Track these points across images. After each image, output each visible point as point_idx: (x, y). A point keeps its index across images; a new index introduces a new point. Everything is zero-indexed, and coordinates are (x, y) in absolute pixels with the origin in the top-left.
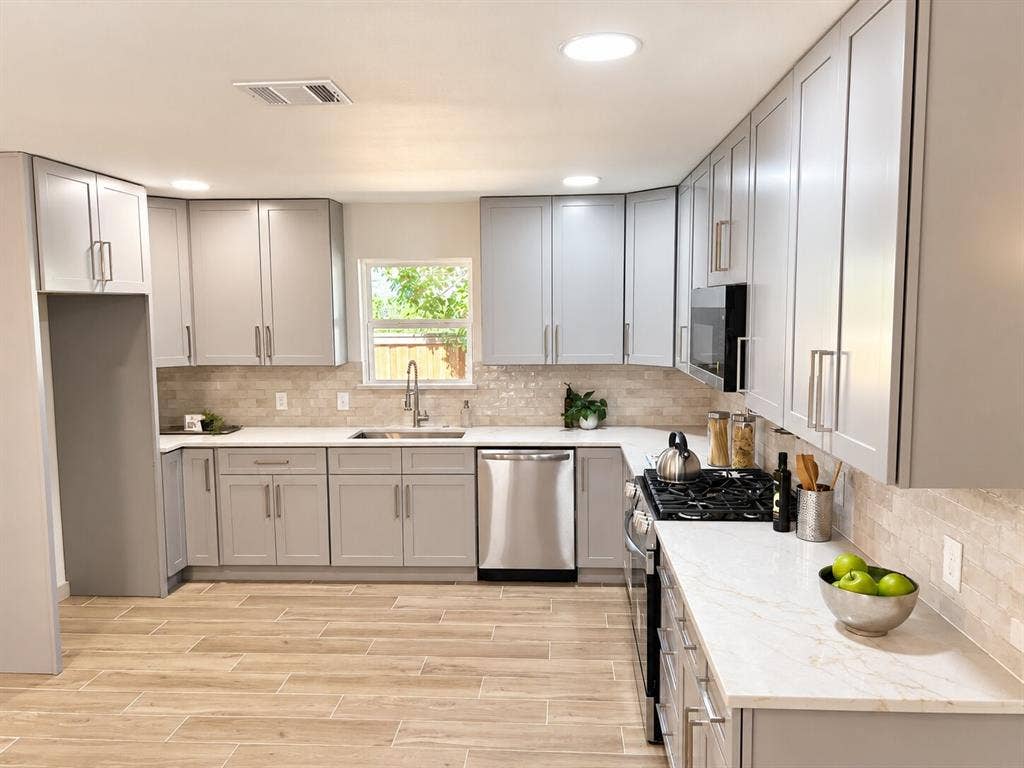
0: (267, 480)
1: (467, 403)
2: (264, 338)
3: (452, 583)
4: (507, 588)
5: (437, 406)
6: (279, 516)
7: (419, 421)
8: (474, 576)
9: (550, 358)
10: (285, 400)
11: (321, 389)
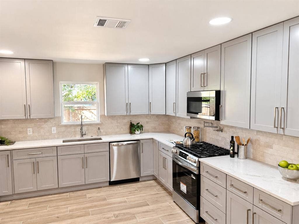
0: (34, 160)
1: (99, 128)
2: (27, 108)
3: (101, 187)
4: (120, 186)
5: (88, 130)
6: (38, 173)
7: (83, 135)
8: (108, 184)
9: (128, 113)
10: (31, 131)
11: (46, 126)
